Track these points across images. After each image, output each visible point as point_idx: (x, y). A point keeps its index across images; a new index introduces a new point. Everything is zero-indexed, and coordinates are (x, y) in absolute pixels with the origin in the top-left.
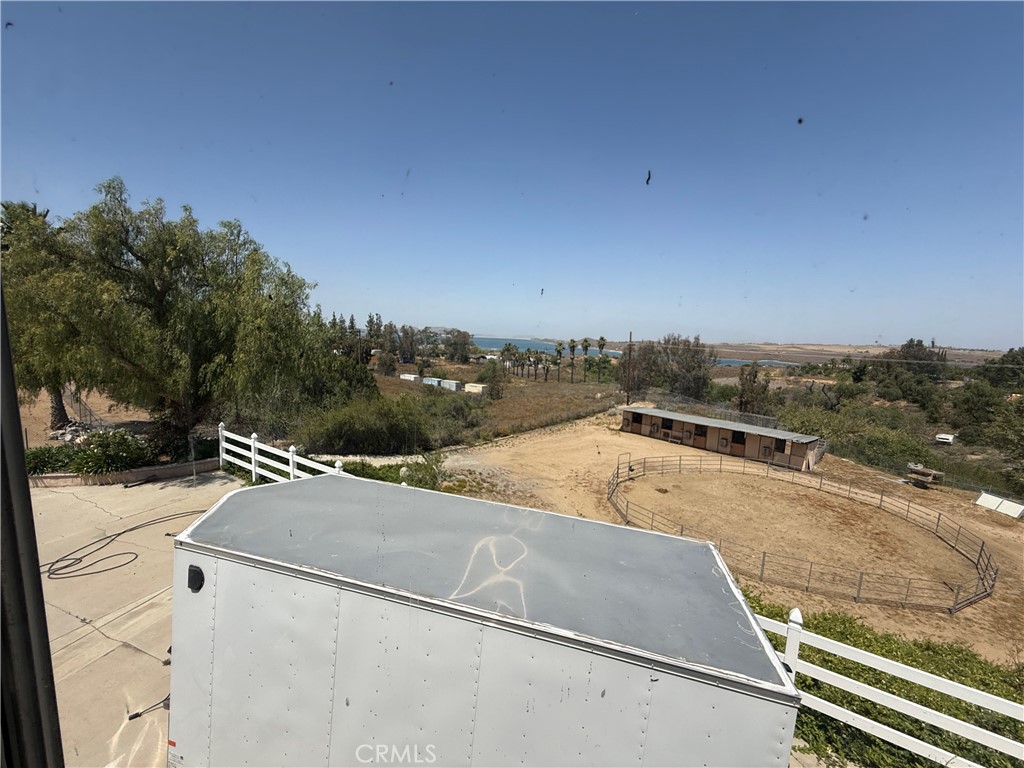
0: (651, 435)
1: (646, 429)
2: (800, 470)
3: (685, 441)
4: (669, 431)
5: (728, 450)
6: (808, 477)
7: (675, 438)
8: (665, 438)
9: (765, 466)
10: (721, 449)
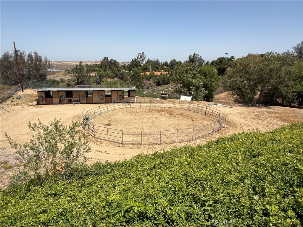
0: (60, 103)
1: (56, 100)
2: (134, 103)
3: (82, 102)
4: (71, 98)
5: (104, 101)
6: (138, 104)
7: (75, 101)
8: (70, 102)
9: (121, 104)
10: (101, 101)
